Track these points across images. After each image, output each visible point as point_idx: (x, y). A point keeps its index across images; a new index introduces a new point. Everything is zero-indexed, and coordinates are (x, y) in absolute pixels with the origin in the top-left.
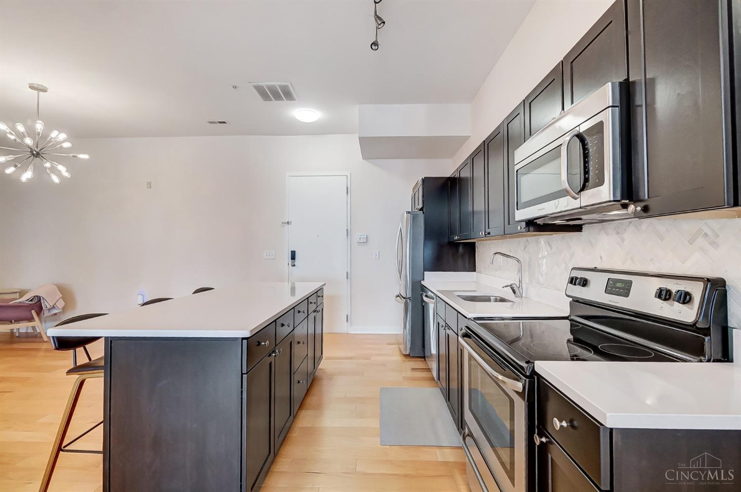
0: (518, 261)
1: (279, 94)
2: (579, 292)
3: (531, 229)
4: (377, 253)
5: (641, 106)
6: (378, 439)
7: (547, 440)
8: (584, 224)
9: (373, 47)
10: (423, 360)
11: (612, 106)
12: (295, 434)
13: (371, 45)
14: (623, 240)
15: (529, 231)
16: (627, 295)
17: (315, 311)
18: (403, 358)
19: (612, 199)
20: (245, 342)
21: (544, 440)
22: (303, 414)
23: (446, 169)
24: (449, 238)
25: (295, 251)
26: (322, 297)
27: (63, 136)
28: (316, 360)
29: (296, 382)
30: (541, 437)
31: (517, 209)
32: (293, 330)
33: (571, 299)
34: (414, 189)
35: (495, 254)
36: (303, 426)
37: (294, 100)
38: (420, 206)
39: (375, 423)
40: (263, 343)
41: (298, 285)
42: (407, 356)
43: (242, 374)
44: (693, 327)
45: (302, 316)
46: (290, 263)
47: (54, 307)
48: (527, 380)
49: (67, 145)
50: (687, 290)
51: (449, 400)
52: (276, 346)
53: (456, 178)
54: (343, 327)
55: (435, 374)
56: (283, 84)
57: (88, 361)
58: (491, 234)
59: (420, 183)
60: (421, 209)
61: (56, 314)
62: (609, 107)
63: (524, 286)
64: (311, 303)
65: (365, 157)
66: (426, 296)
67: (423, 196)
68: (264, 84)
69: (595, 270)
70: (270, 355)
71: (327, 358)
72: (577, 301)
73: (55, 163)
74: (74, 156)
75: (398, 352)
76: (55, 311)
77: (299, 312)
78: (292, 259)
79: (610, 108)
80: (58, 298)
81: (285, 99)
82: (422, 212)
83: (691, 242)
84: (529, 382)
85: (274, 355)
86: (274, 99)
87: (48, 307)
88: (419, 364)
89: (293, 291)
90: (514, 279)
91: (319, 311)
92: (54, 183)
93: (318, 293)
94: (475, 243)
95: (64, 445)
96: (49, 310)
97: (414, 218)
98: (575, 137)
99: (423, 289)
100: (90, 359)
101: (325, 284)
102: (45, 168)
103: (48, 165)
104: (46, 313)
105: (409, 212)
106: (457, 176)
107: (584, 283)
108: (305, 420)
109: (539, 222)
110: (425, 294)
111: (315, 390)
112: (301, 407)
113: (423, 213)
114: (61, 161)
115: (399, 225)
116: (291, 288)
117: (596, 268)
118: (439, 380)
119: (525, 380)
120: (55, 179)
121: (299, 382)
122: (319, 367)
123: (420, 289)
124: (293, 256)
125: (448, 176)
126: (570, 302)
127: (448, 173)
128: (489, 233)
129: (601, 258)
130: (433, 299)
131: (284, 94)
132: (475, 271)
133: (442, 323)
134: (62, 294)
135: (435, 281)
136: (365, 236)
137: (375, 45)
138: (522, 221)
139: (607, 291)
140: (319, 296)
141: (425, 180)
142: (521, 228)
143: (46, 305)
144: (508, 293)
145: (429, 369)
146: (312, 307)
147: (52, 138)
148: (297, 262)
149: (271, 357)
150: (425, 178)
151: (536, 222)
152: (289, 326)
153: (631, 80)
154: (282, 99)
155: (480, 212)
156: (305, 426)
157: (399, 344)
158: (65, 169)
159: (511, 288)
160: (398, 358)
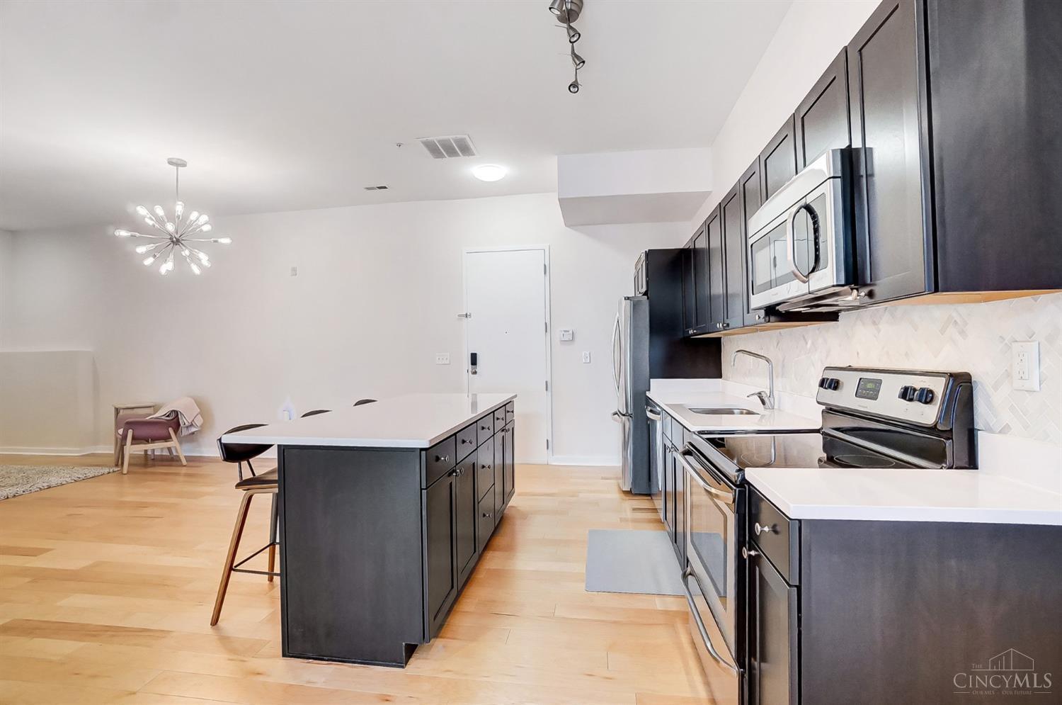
0: (768, 360)
1: (454, 149)
2: (831, 397)
3: (772, 318)
4: (588, 356)
5: (862, 176)
6: (583, 585)
7: (756, 553)
8: (840, 311)
9: (571, 89)
10: (649, 498)
11: (834, 177)
12: (481, 575)
13: (569, 89)
14: (879, 331)
15: (769, 321)
16: (875, 398)
17: (503, 431)
18: (623, 495)
19: (835, 283)
20: (423, 453)
21: (753, 553)
22: (489, 555)
23: (678, 237)
24: (684, 332)
25: (476, 354)
26: (513, 412)
27: (204, 218)
28: (506, 496)
29: (481, 515)
30: (750, 550)
31: (753, 294)
32: (476, 449)
33: (824, 407)
34: (636, 265)
35: (739, 351)
36: (491, 568)
37: (474, 155)
38: (644, 290)
39: (581, 568)
40: (442, 459)
41: (481, 398)
42: (628, 493)
43: (421, 489)
44: (932, 429)
45: (488, 433)
46: (470, 370)
47: (192, 425)
48: (737, 489)
49: (206, 228)
50: (931, 388)
51: (676, 542)
52: (457, 464)
53: (691, 250)
54: (541, 456)
55: (662, 516)
56: (459, 136)
57: (252, 476)
58: (731, 326)
59: (643, 258)
60: (646, 294)
61: (193, 433)
62: (830, 178)
63: (776, 393)
64: (498, 419)
65: (568, 224)
66: (651, 411)
67: (647, 276)
68: (434, 139)
69: (850, 369)
70: (450, 475)
71: (519, 495)
72: (831, 409)
73: (196, 251)
74: (216, 241)
75: (616, 488)
76: (193, 430)
77: (483, 428)
78: (472, 364)
79: (831, 180)
80: (197, 413)
81: (461, 154)
82: (646, 297)
83: (943, 331)
84: (739, 491)
85: (454, 474)
86: (447, 153)
87: (187, 424)
88: (643, 503)
89: (474, 405)
90: (763, 385)
91: (508, 430)
92: (194, 275)
93: (507, 407)
94: (719, 339)
95: (234, 565)
96: (187, 427)
97: (636, 305)
98: (803, 209)
99: (648, 401)
100: (254, 474)
101: (516, 396)
102: (185, 258)
103: (186, 253)
104: (185, 432)
105: (628, 298)
106: (692, 247)
107: (835, 385)
108: (492, 561)
109: (781, 308)
110: (649, 408)
111: (506, 529)
112: (486, 548)
113: (648, 298)
114: (200, 247)
115: (616, 314)
116: (472, 403)
117: (850, 366)
118: (666, 519)
119: (735, 490)
120: (196, 270)
121: (484, 515)
122: (510, 504)
123: (644, 402)
124: (474, 359)
125: (682, 247)
126: (823, 411)
127: (681, 242)
128: (728, 325)
129: (858, 354)
130: (659, 414)
131: (462, 149)
132: (720, 376)
133: (669, 445)
134: (200, 409)
135: (664, 391)
136: (571, 332)
137: (574, 87)
138: (760, 309)
139: (857, 394)
140: (508, 412)
141: (650, 254)
142: (759, 318)
143: (184, 421)
144: (755, 403)
145: (656, 509)
146: (499, 425)
147: (191, 221)
148: (479, 368)
149: (452, 477)
150: (649, 250)
151: (778, 310)
152: (471, 443)
153: (853, 147)
154: (458, 155)
155: (719, 296)
156: (494, 568)
157: (617, 478)
158: (207, 258)
159: (759, 397)
160: (616, 496)
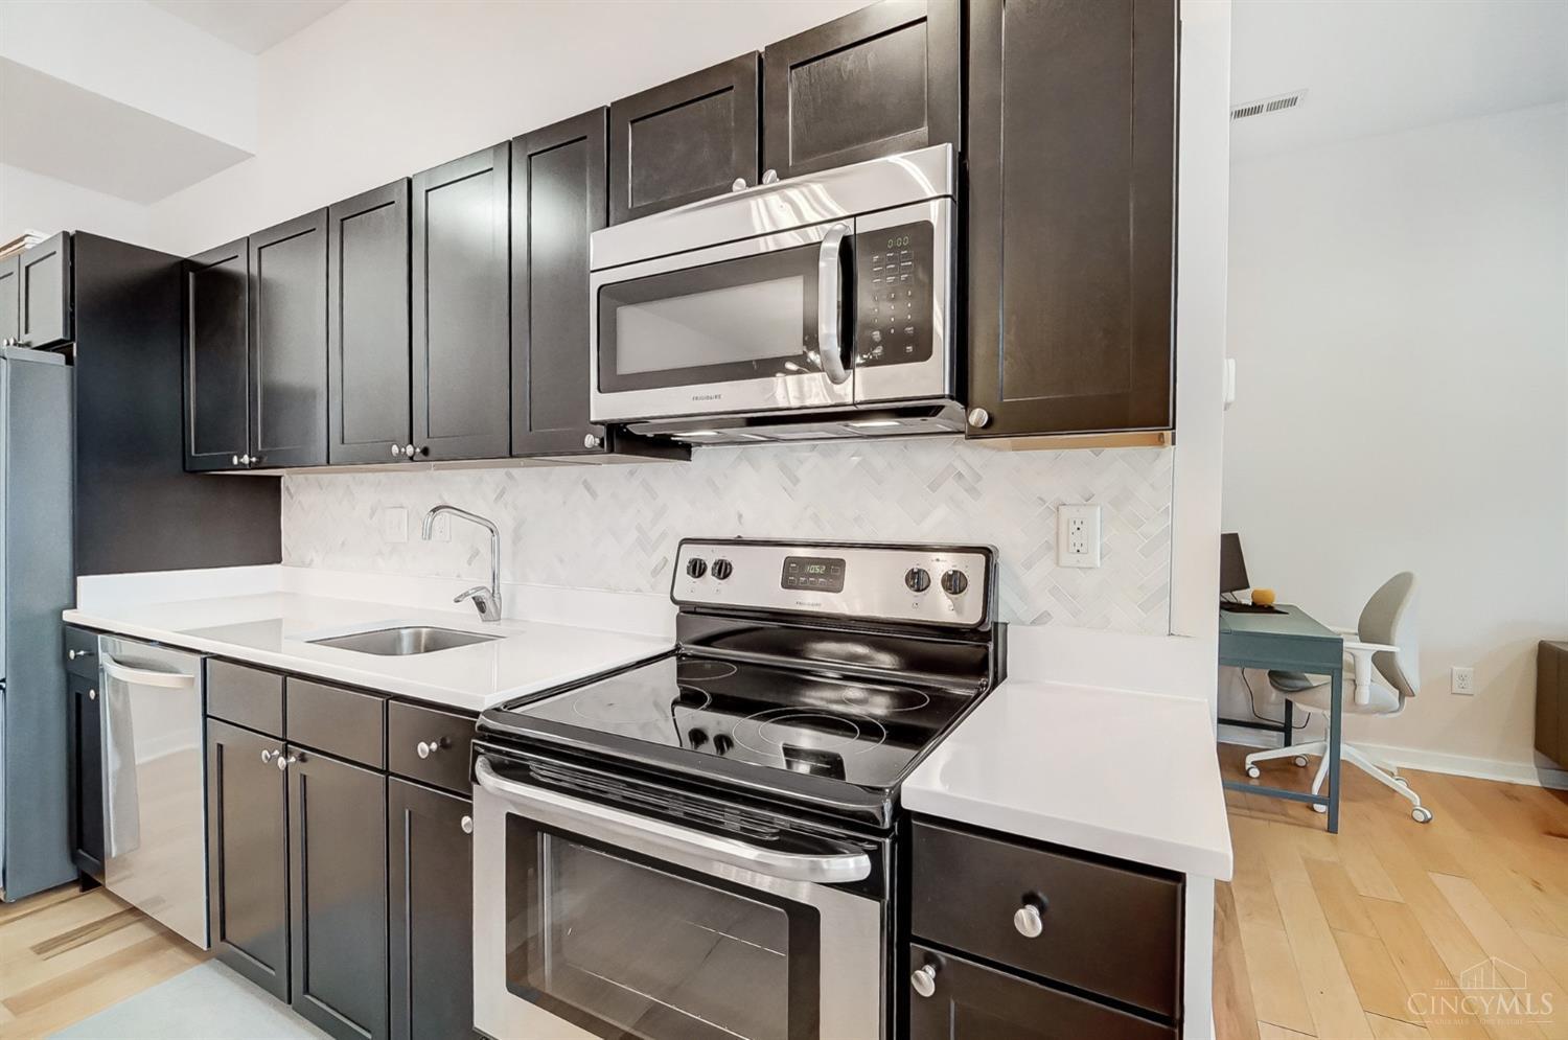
0: (492, 528)
2: (709, 591)
11: (952, 197)
16: (837, 589)
19: (947, 392)
31: (600, 391)
33: (681, 608)
35: (434, 510)
48: (888, 840)
62: (946, 196)
69: (739, 542)
79: (948, 200)
82: (62, 356)
88: (64, 916)
94: (278, 478)
107: (723, 570)
113: (69, 362)
117: (739, 537)
126: (678, 616)
132: (276, 561)
139: (787, 584)
141: (80, 244)
150: (79, 232)
159: (475, 599)
